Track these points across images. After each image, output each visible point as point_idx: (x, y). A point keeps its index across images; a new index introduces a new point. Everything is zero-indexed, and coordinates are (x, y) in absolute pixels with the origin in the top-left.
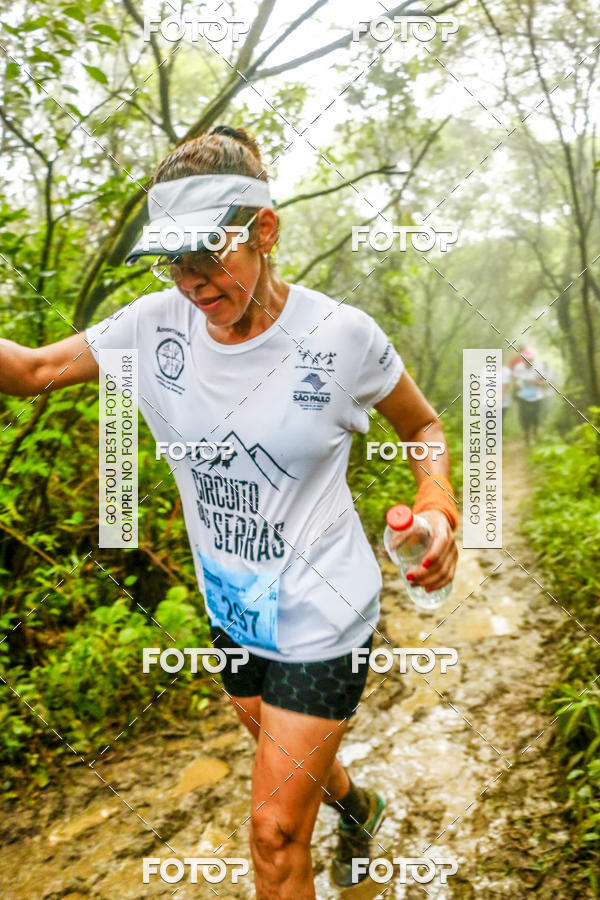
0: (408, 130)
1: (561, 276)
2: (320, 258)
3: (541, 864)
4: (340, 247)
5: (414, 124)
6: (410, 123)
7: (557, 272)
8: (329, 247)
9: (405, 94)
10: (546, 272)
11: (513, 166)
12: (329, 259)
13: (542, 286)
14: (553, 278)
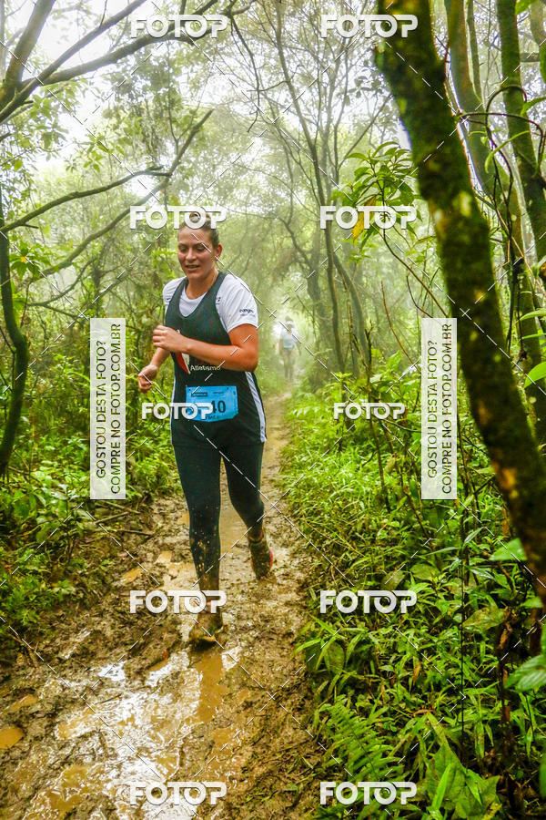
0: (172, 120)
1: (311, 251)
2: (92, 238)
3: (298, 784)
4: (111, 227)
5: (180, 115)
6: (175, 114)
7: (307, 247)
8: (102, 227)
9: (170, 88)
10: (297, 247)
11: (267, 150)
12: (103, 238)
13: (295, 260)
14: (304, 254)
